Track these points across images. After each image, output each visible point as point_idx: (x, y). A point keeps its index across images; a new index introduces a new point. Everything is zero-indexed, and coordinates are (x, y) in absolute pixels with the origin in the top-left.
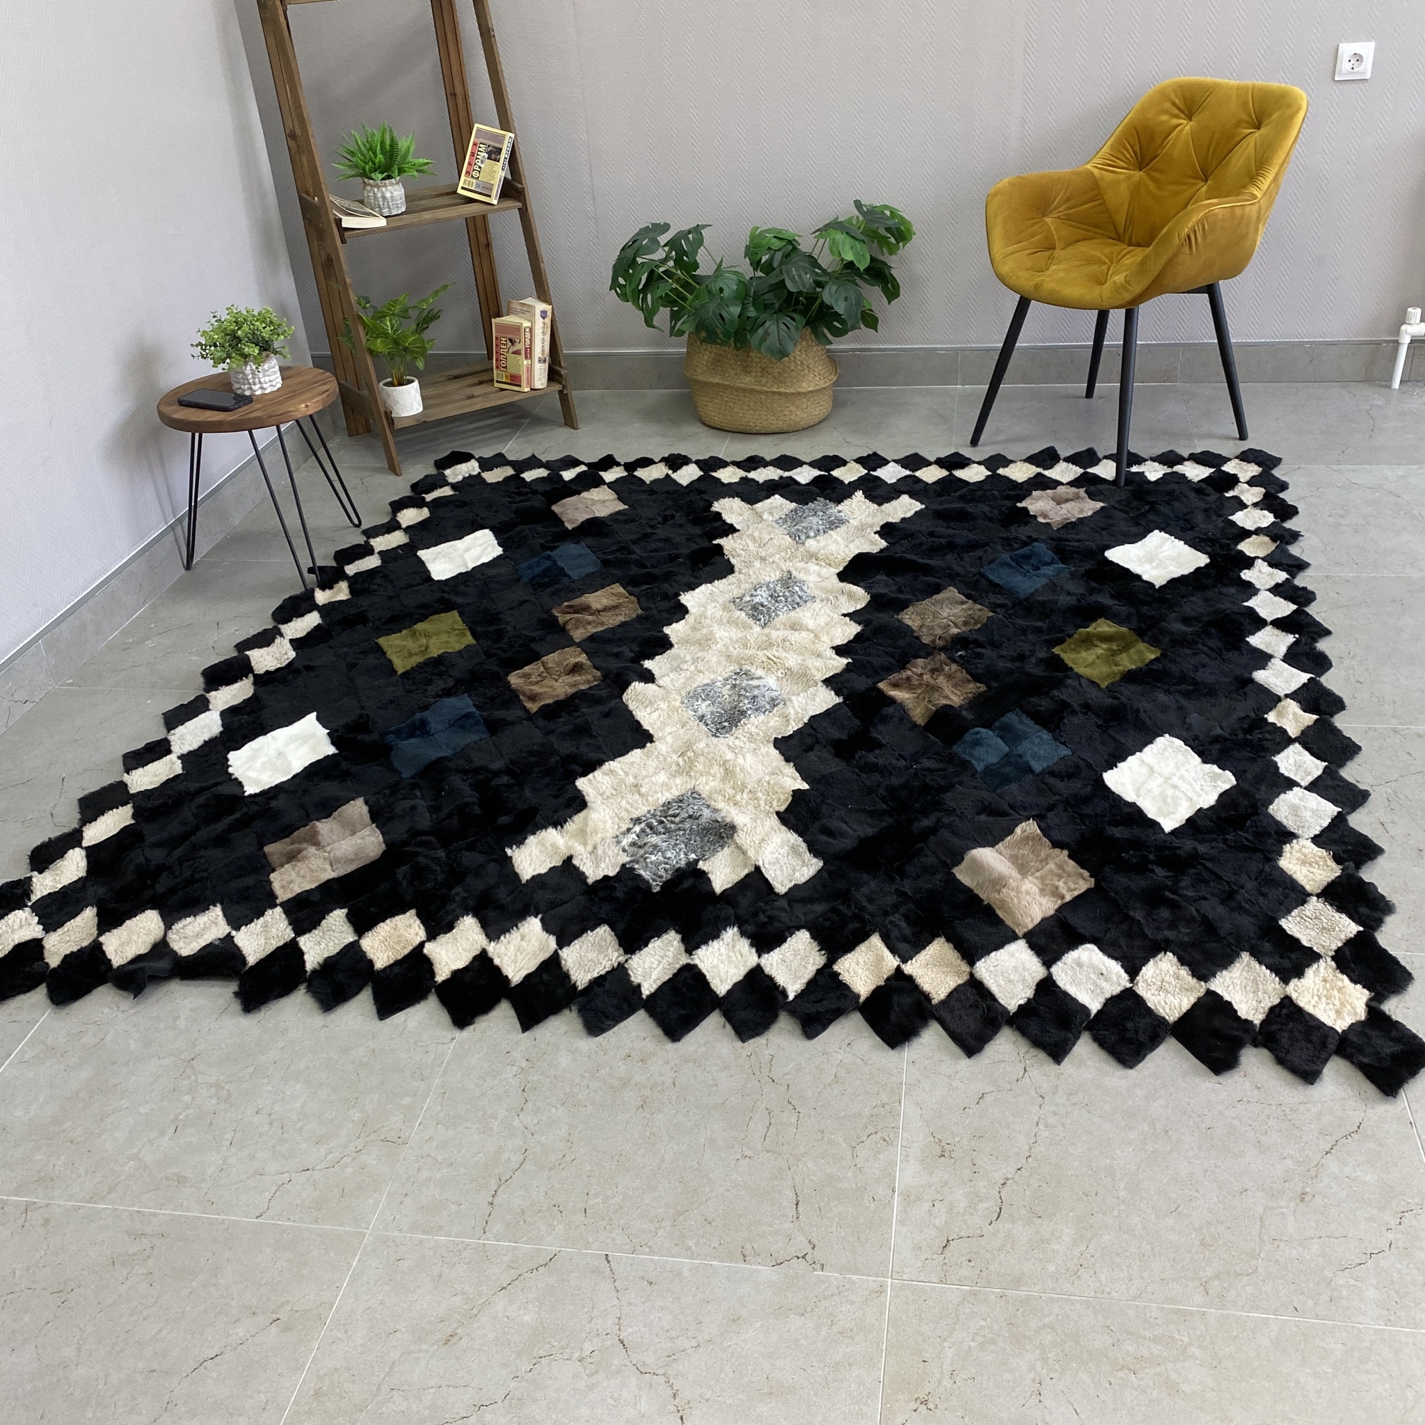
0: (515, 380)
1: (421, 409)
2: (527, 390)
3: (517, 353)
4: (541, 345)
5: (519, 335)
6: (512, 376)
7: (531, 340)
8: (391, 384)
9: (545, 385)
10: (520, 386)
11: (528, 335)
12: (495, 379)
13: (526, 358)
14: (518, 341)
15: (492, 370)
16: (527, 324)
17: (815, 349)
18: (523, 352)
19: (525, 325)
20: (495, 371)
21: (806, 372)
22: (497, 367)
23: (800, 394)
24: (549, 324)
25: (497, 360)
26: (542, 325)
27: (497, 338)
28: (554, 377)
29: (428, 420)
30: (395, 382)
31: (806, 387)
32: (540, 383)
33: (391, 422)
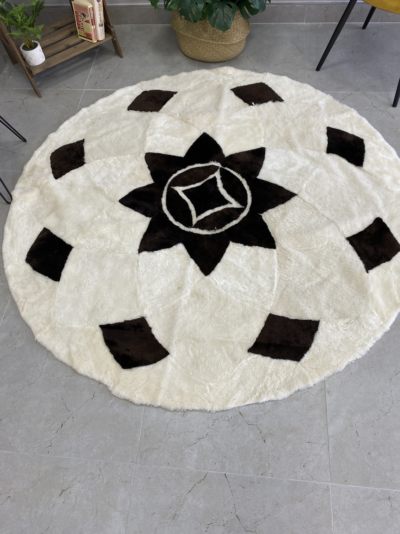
0: (89, 36)
1: (44, 59)
2: (95, 42)
3: (87, 22)
4: (99, 17)
5: (87, 12)
6: (86, 34)
7: (94, 15)
8: (25, 48)
9: (104, 38)
10: (92, 40)
11: (92, 12)
12: (79, 34)
13: (93, 25)
14: (87, 15)
15: (77, 31)
16: (90, 6)
17: (240, 19)
18: (90, 22)
19: (89, 7)
22: (78, 28)
23: (232, 44)
24: (102, 4)
25: (78, 24)
26: (98, 6)
27: (76, 12)
28: (108, 30)
29: (49, 67)
30: (28, 45)
31: (235, 40)
32: (102, 37)
33: (31, 72)
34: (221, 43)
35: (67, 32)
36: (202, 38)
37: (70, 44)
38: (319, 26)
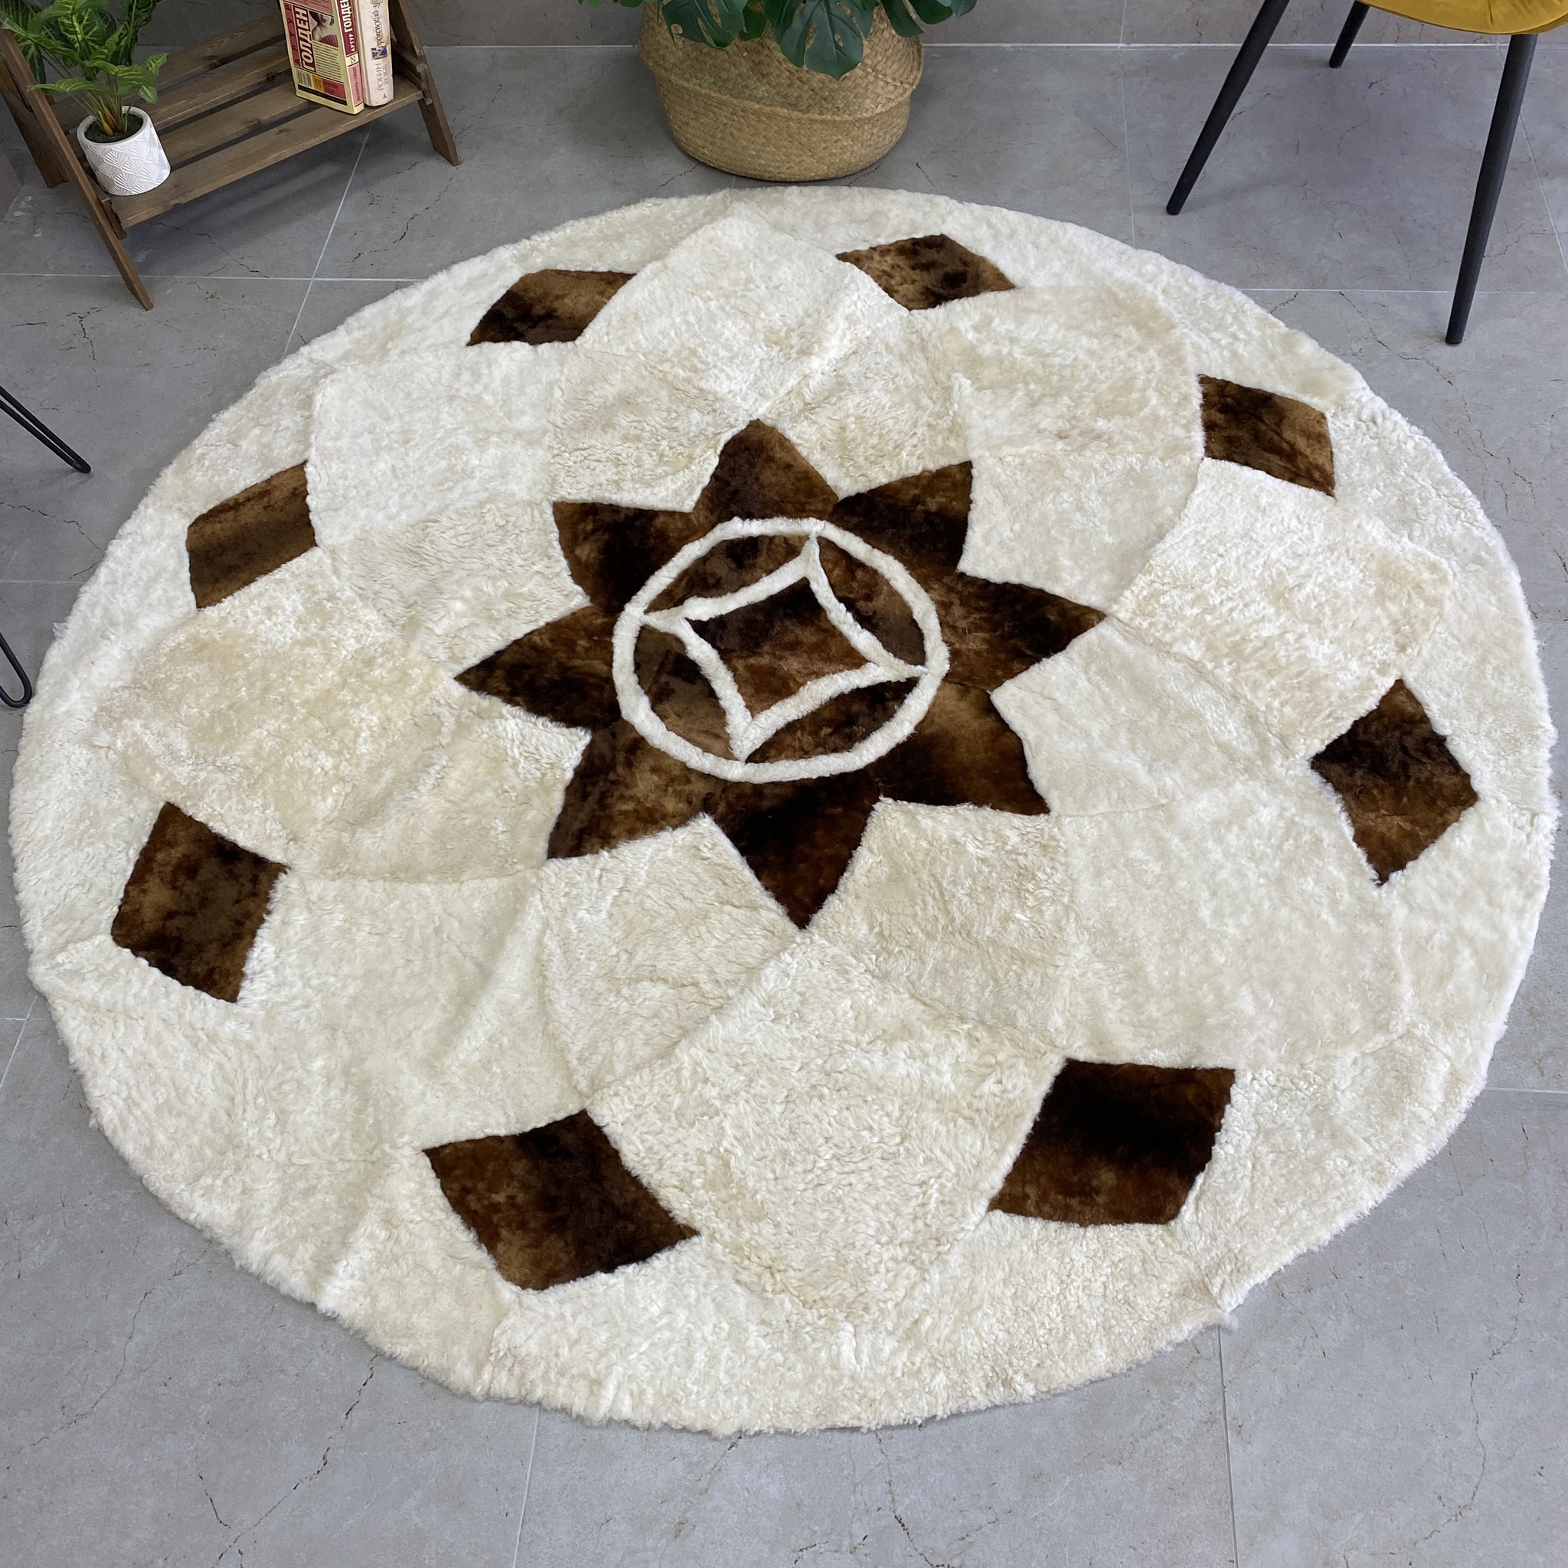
0: (333, 91)
1: (166, 173)
2: (356, 110)
3: (330, 41)
4: (373, 25)
5: (329, 8)
6: (325, 83)
7: (353, 18)
8: (97, 134)
9: (390, 96)
10: (345, 103)
11: (346, 8)
12: (296, 81)
13: (349, 52)
14: (328, 17)
15: (290, 71)
17: (886, 34)
18: (341, 41)
20: (294, 70)
21: (871, 78)
22: (296, 61)
23: (860, 120)
25: (294, 48)
27: (287, 7)
28: (403, 69)
29: (182, 200)
30: (106, 125)
31: (871, 107)
32: (381, 93)
33: (114, 219)
34: (819, 118)
35: (252, 76)
36: (750, 98)
37: (265, 117)
38: (1175, 57)
